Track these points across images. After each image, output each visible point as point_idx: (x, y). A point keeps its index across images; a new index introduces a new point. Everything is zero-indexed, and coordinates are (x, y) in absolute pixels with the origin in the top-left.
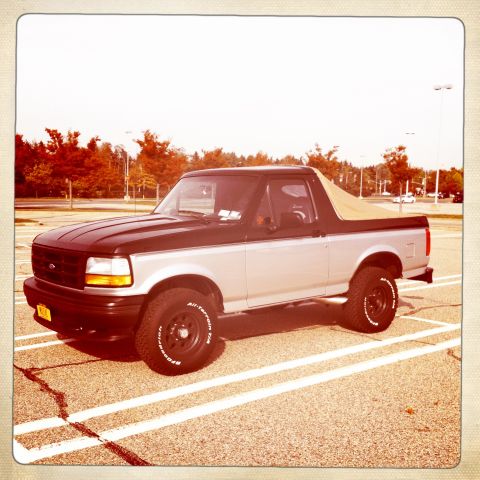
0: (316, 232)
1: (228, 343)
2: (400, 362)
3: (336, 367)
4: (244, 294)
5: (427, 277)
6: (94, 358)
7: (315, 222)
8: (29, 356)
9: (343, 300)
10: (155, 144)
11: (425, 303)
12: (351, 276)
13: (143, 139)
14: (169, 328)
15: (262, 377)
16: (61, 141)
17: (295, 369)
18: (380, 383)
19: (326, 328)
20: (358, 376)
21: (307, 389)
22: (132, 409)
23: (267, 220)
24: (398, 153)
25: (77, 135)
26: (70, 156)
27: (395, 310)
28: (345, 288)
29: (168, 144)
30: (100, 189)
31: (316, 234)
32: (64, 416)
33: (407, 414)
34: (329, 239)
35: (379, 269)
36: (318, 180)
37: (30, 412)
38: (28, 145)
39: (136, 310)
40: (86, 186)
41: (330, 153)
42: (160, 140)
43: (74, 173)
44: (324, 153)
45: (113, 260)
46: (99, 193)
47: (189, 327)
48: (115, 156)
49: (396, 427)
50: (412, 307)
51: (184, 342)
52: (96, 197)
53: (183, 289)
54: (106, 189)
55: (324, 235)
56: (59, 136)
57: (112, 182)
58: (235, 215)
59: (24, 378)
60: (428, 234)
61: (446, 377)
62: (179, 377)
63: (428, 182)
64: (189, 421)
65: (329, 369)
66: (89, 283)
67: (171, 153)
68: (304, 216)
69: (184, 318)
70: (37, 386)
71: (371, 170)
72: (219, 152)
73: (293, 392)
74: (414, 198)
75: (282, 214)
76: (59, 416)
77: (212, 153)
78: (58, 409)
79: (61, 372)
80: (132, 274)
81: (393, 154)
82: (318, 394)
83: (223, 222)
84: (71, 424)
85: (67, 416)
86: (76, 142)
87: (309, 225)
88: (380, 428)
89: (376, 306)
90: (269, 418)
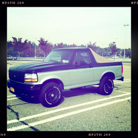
0: (90, 66)
1: (65, 98)
2: (114, 103)
3: (96, 105)
4: (70, 84)
5: (122, 79)
6: (27, 103)
7: (90, 64)
9: (98, 86)
11: (121, 87)
12: (100, 79)
13: (40, 40)
14: (48, 94)
15: (75, 108)
16: (16, 41)
17: (84, 105)
18: (109, 110)
20: (102, 108)
21: (88, 111)
22: (38, 117)
23: (76, 63)
25: (21, 39)
26: (19, 45)
27: (113, 89)
28: (98, 82)
29: (47, 41)
30: (28, 54)
33: (116, 118)
34: (94, 68)
35: (108, 77)
40: (24, 53)
41: (94, 44)
42: (45, 40)
43: (20, 50)
44: (92, 44)
45: (32, 74)
47: (54, 93)
48: (32, 45)
49: (113, 122)
50: (118, 88)
52: (27, 57)
54: (30, 54)
55: (92, 68)
56: (16, 39)
57: (31, 52)
58: (67, 61)
60: (122, 67)
61: (127, 108)
62: (51, 108)
63: (122, 52)
64: (54, 120)
65: (94, 106)
66: (25, 81)
67: (48, 44)
68: (87, 62)
69: (52, 91)
70: (10, 110)
71: (106, 49)
72: (62, 44)
73: (84, 112)
74: (118, 57)
75: (81, 61)
76: (17, 119)
77: (60, 44)
78: (16, 117)
79: (17, 107)
80: (38, 78)
81: (112, 44)
82: (91, 113)
83: (64, 63)
84: (20, 121)
85: (19, 119)
86: (21, 41)
87: (88, 64)
88: (109, 122)
89: (107, 88)
90: (77, 119)
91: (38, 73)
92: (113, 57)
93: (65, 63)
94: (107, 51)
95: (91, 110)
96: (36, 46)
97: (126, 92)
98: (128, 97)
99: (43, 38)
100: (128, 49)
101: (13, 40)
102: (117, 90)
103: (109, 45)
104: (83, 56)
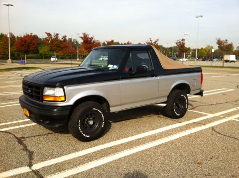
2: (191, 134)
3: (162, 137)
4: (119, 103)
5: (201, 93)
6: (51, 132)
7: (152, 70)
8: (22, 131)
9: (165, 105)
10: (88, 38)
11: (198, 104)
12: (168, 94)
13: (83, 36)
14: (84, 120)
15: (128, 143)
16: (51, 37)
17: (143, 138)
18: (183, 147)
19: (157, 116)
20: (173, 142)
21: (149, 150)
22: (64, 162)
23: (131, 69)
24: (182, 42)
25: (57, 35)
26: (55, 43)
27: (187, 109)
28: (165, 99)
29: (92, 38)
30: (67, 56)
31: (153, 76)
32: (30, 165)
33: (198, 165)
34: (158, 78)
35: (180, 91)
36: (154, 50)
37: (14, 163)
38: (40, 39)
39: (67, 113)
40: (62, 54)
41: (156, 42)
42: (90, 37)
43: (57, 49)
44: (153, 42)
45: (56, 89)
46: (68, 57)
47: (93, 119)
48: (73, 43)
49: (194, 173)
50: (193, 106)
51: (91, 126)
52: (66, 59)
53: (91, 102)
54: (70, 56)
55: (156, 76)
56: (50, 35)
57: (72, 53)
58: (115, 67)
59: (17, 143)
60: (202, 75)
61: (214, 142)
62: (89, 143)
64: (91, 169)
65: (159, 138)
66: (45, 99)
67: (94, 42)
68: (147, 67)
69: (91, 115)
70: (22, 147)
71: (171, 49)
72: (112, 41)
73: (142, 151)
74: (187, 59)
75: (138, 67)
76: (28, 166)
77: (110, 42)
78: (29, 161)
79: (35, 140)
80: (65, 96)
81: (180, 42)
82: (154, 153)
83: (110, 70)
84: (33, 171)
85: (32, 166)
86: (57, 38)
87: (149, 72)
88: (186, 174)
89: (179, 107)
90: (130, 167)
91: (65, 87)
92: (181, 60)
93: (112, 70)
94: (173, 51)
95: (155, 148)
96: (79, 45)
97: (206, 112)
98: (210, 122)
99: (86, 33)
100: (200, 48)
101: (47, 36)
102: (193, 109)
103: (177, 43)
104: (141, 58)
